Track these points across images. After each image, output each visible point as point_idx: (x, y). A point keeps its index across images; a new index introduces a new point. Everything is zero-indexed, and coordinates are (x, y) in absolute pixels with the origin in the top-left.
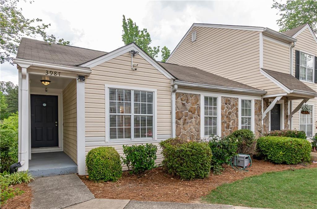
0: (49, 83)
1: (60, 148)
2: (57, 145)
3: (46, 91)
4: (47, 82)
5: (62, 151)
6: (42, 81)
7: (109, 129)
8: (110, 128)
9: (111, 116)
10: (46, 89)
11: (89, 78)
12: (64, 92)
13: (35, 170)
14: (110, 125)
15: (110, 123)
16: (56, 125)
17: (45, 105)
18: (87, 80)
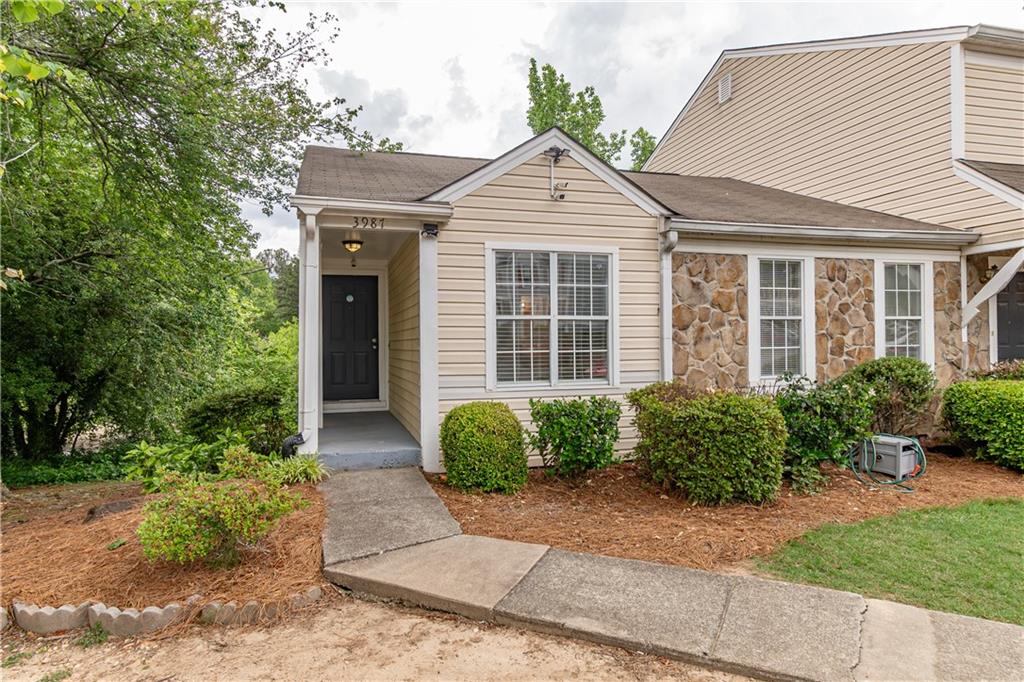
0: (359, 246)
1: (382, 404)
2: (374, 395)
3: (354, 266)
4: (354, 245)
5: (387, 409)
6: (345, 242)
7: (495, 357)
8: (498, 354)
9: (500, 323)
10: (353, 260)
11: (447, 227)
12: (390, 266)
13: (331, 453)
14: (498, 346)
15: (498, 342)
16: (375, 347)
17: (350, 299)
18: (443, 235)
